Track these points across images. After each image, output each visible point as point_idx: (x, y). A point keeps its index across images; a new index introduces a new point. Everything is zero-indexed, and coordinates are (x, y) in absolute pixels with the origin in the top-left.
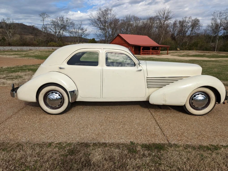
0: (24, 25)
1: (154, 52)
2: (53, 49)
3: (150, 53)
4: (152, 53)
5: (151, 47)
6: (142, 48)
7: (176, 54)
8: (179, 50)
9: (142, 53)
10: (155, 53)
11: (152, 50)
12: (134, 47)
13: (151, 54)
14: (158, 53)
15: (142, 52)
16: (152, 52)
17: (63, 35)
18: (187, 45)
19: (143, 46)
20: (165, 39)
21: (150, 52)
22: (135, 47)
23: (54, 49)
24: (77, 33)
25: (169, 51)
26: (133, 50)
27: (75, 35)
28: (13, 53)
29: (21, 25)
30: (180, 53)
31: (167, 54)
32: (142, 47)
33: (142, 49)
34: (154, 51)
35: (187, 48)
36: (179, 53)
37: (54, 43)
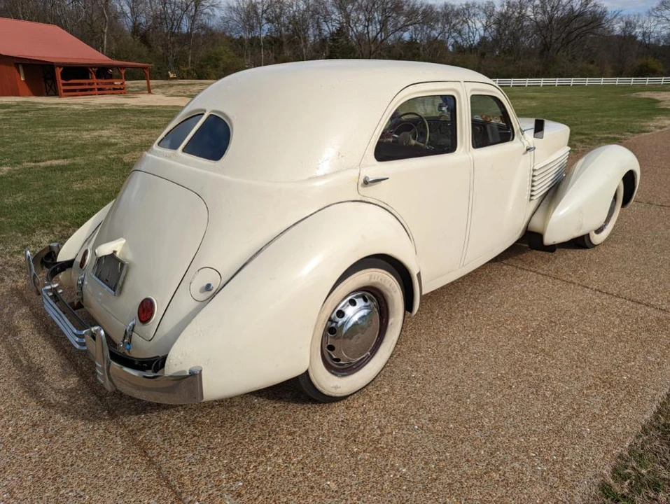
1: (106, 84)
3: (92, 90)
4: (99, 89)
5: (91, 68)
6: (59, 71)
7: (172, 90)
8: (175, 79)
9: (65, 91)
10: (110, 89)
11: (98, 77)
12: (23, 67)
13: (96, 92)
14: (120, 89)
15: (64, 85)
16: (99, 87)
18: (190, 62)
19: (63, 63)
20: (117, 40)
21: (89, 84)
22: (24, 65)
25: (153, 82)
26: (22, 79)
30: (185, 87)
31: (149, 90)
32: (60, 67)
33: (62, 73)
34: (105, 81)
35: (192, 72)
36: (180, 87)
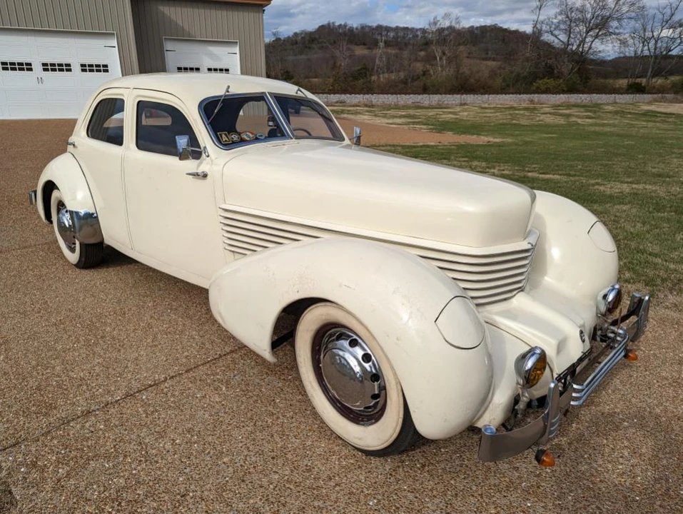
0: (501, 29)
2: (532, 101)
17: (591, 51)
23: (536, 100)
24: (653, 42)
27: (642, 51)
28: (403, 113)
29: (492, 29)
37: (551, 82)
